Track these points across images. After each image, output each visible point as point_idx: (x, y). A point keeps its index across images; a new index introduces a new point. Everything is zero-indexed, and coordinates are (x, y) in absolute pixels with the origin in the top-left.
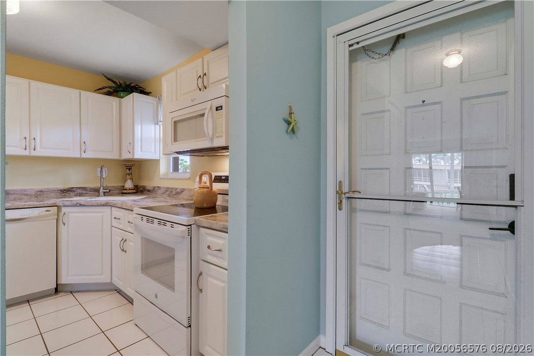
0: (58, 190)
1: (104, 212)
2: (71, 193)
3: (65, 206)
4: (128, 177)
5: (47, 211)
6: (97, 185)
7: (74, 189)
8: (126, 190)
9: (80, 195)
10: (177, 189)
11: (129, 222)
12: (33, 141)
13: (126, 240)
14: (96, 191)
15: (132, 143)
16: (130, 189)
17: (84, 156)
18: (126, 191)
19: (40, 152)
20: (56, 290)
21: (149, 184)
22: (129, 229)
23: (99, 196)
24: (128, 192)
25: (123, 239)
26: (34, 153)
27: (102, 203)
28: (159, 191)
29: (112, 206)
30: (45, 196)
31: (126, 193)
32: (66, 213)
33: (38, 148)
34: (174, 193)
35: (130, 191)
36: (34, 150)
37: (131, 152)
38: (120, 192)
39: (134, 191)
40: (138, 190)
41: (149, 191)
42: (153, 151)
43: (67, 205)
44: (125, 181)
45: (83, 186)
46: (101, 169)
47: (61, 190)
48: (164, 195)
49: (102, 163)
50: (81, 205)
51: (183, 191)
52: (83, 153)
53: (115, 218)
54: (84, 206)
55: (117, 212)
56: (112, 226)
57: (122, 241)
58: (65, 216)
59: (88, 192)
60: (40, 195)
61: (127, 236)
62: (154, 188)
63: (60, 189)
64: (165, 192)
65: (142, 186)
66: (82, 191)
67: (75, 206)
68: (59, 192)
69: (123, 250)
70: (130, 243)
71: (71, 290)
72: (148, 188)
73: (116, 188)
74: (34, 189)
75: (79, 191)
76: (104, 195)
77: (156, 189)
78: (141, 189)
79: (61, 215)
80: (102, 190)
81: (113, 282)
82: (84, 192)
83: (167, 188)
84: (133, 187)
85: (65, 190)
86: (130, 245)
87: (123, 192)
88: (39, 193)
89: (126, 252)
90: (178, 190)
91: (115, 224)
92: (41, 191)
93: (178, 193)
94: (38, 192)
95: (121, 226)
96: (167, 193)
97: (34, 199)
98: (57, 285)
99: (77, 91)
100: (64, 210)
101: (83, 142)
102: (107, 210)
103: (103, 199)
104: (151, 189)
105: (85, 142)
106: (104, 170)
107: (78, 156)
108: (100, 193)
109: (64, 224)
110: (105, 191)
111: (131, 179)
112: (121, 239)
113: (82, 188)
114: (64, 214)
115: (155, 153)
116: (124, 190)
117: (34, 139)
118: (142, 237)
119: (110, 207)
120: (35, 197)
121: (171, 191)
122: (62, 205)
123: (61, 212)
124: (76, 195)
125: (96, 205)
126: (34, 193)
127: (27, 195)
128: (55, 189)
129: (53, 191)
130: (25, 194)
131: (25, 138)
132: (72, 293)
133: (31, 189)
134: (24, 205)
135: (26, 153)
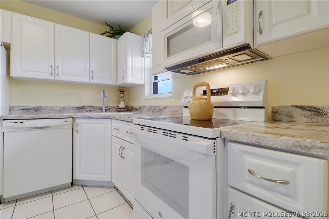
0: (75, 108)
1: (106, 123)
2: (84, 110)
3: (78, 118)
4: (122, 99)
5: (65, 121)
6: (100, 105)
7: (86, 107)
8: (120, 108)
9: (90, 111)
10: (160, 106)
11: (127, 132)
12: (57, 69)
13: (124, 148)
14: (100, 109)
15: (125, 71)
16: (123, 108)
17: (92, 81)
18: (120, 110)
19: (62, 77)
20: (72, 184)
21: (136, 105)
22: (127, 139)
23: (102, 112)
24: (121, 110)
25: (121, 147)
26: (57, 78)
27: (105, 116)
28: (144, 109)
29: (112, 119)
30: (66, 111)
31: (120, 111)
32: (79, 124)
33: (60, 74)
34: (157, 110)
35: (123, 110)
36: (58, 76)
37: (125, 78)
38: (116, 110)
39: (126, 110)
40: (128, 109)
41: (136, 109)
42: (140, 78)
43: (79, 117)
44: (119, 102)
45: (92, 105)
46: (104, 91)
47: (77, 108)
48: (148, 112)
49: (104, 88)
50: (89, 118)
51: (165, 108)
52: (91, 79)
53: (115, 129)
54: (92, 118)
55: (116, 124)
56: (112, 135)
57: (121, 149)
58: (78, 126)
59: (95, 110)
60: (63, 110)
61: (125, 144)
62: (140, 107)
64: (149, 110)
65: (131, 106)
66: (91, 109)
67: (85, 118)
68: (76, 109)
69: (121, 157)
70: (128, 151)
71: (82, 184)
72: (135, 107)
73: (113, 107)
74: (59, 106)
75: (89, 109)
76: (106, 112)
77: (142, 107)
78: (130, 108)
79: (75, 124)
80: (104, 108)
81: (113, 181)
82: (92, 109)
83: (151, 106)
84: (125, 106)
85: (79, 108)
86: (128, 153)
87: (118, 110)
88: (62, 109)
89: (124, 158)
90: (161, 108)
91: (114, 134)
92: (64, 108)
93: (161, 110)
95: (119, 136)
96: (151, 110)
97: (59, 113)
98: (72, 180)
99: (87, 33)
100: (77, 121)
101: (91, 71)
102: (108, 121)
103: (105, 114)
104: (137, 108)
105: (92, 71)
106: (105, 92)
107: (88, 81)
108: (103, 110)
109: (77, 132)
110: (106, 108)
111: (124, 101)
112: (120, 147)
113: (91, 106)
114: (78, 124)
115: (141, 80)
116: (119, 108)
117: (58, 67)
118: (142, 147)
119: (110, 120)
120: (60, 112)
121: (154, 109)
122: (76, 117)
123: (75, 123)
124: (87, 111)
125: (101, 117)
126: (59, 109)
127: (54, 110)
128: (73, 107)
129: (72, 108)
130: (53, 110)
131: (52, 66)
132: (83, 187)
133: (57, 106)
134: (49, 116)
135: (52, 78)
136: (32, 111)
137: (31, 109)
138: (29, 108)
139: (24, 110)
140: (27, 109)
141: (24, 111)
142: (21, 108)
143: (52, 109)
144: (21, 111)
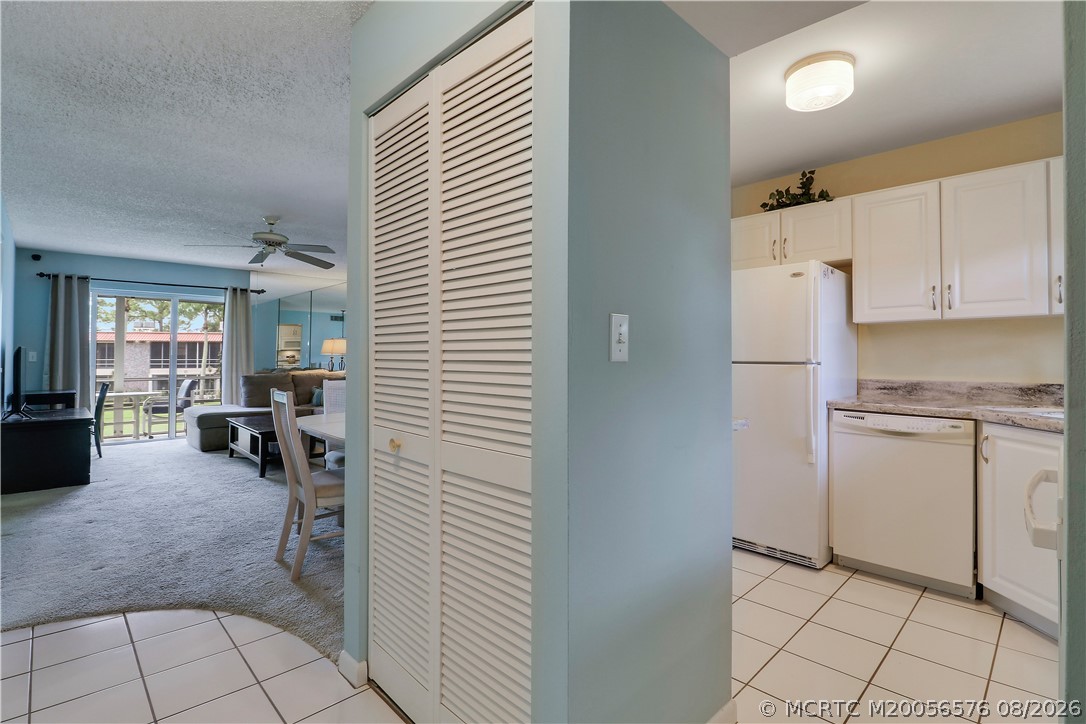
0: (1015, 388)
2: (1046, 397)
3: (986, 422)
5: (954, 427)
7: (1052, 389)
12: (948, 291)
17: (1058, 309)
19: (960, 311)
20: (979, 594)
26: (949, 315)
27: (1059, 427)
30: (987, 398)
32: (989, 437)
33: (957, 303)
36: (950, 308)
43: (989, 419)
47: (1021, 389)
50: (1015, 425)
52: (1055, 302)
54: (1022, 426)
58: (987, 443)
60: (979, 395)
63: (1019, 386)
67: (1004, 424)
68: (1017, 392)
71: (1007, 610)
74: (965, 383)
79: (982, 438)
85: (1030, 389)
88: (974, 391)
92: (980, 388)
94: (973, 388)
98: (978, 585)
100: (986, 429)
105: (1060, 277)
109: (987, 462)
114: (987, 438)
117: (950, 287)
120: (969, 398)
122: (993, 419)
123: (982, 433)
124: (1058, 403)
125: (1046, 428)
126: (965, 391)
127: (954, 393)
128: (1009, 386)
129: (1004, 389)
130: (949, 392)
131: (934, 288)
132: (1004, 617)
133: (961, 383)
134: (914, 410)
135: (936, 315)
136: (900, 392)
137: (900, 387)
138: (895, 386)
139: (884, 389)
140: (892, 388)
141: (886, 391)
142: (880, 385)
143: (948, 390)
144: (880, 391)
